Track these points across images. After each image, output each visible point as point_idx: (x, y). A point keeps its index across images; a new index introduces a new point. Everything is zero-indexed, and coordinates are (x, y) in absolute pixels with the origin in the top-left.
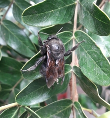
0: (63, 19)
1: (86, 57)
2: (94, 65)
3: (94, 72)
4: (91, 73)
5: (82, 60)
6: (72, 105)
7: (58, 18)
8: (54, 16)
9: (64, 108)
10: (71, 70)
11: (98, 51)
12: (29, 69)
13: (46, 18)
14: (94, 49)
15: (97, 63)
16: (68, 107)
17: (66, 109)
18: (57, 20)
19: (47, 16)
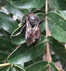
0: (39, 5)
1: (55, 27)
2: (61, 31)
3: (62, 36)
4: (59, 36)
5: (53, 30)
6: (48, 65)
7: (35, 4)
8: (32, 3)
9: (43, 67)
10: (46, 40)
11: (63, 20)
12: (17, 35)
13: (27, 4)
14: (60, 20)
15: (63, 29)
16: (45, 66)
17: (44, 68)
18: (34, 5)
19: (28, 2)
